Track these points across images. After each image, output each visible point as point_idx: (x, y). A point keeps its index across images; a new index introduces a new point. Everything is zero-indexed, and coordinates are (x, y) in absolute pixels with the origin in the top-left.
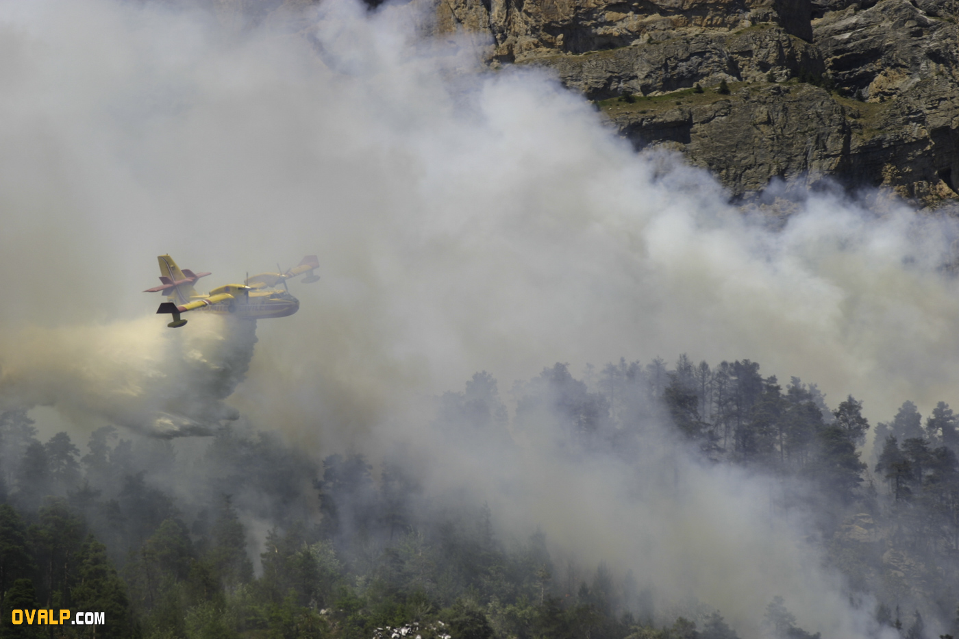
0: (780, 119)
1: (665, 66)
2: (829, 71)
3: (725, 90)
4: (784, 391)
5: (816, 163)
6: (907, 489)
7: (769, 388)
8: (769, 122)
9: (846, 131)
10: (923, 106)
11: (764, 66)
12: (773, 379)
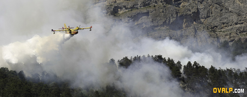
0: (165, 11)
1: (144, 2)
2: (173, 2)
3: (155, 6)
4: (167, 60)
5: (171, 19)
6: (190, 77)
7: (164, 60)
8: (163, 12)
9: (177, 13)
10: (190, 8)
11: (161, 2)
12: (165, 58)
